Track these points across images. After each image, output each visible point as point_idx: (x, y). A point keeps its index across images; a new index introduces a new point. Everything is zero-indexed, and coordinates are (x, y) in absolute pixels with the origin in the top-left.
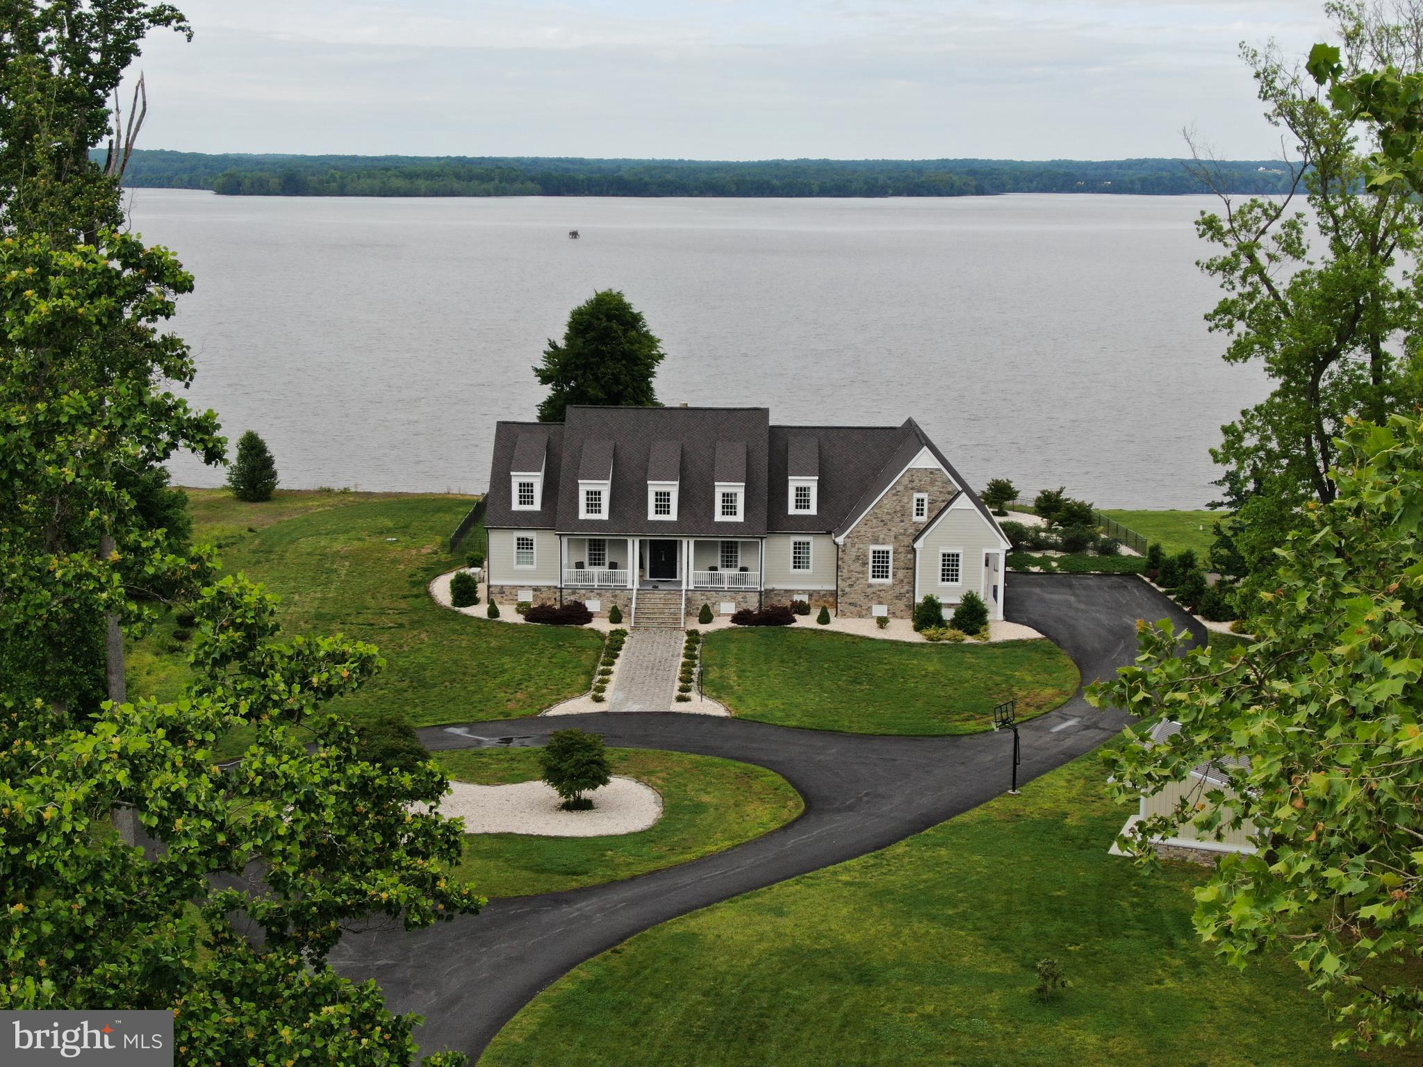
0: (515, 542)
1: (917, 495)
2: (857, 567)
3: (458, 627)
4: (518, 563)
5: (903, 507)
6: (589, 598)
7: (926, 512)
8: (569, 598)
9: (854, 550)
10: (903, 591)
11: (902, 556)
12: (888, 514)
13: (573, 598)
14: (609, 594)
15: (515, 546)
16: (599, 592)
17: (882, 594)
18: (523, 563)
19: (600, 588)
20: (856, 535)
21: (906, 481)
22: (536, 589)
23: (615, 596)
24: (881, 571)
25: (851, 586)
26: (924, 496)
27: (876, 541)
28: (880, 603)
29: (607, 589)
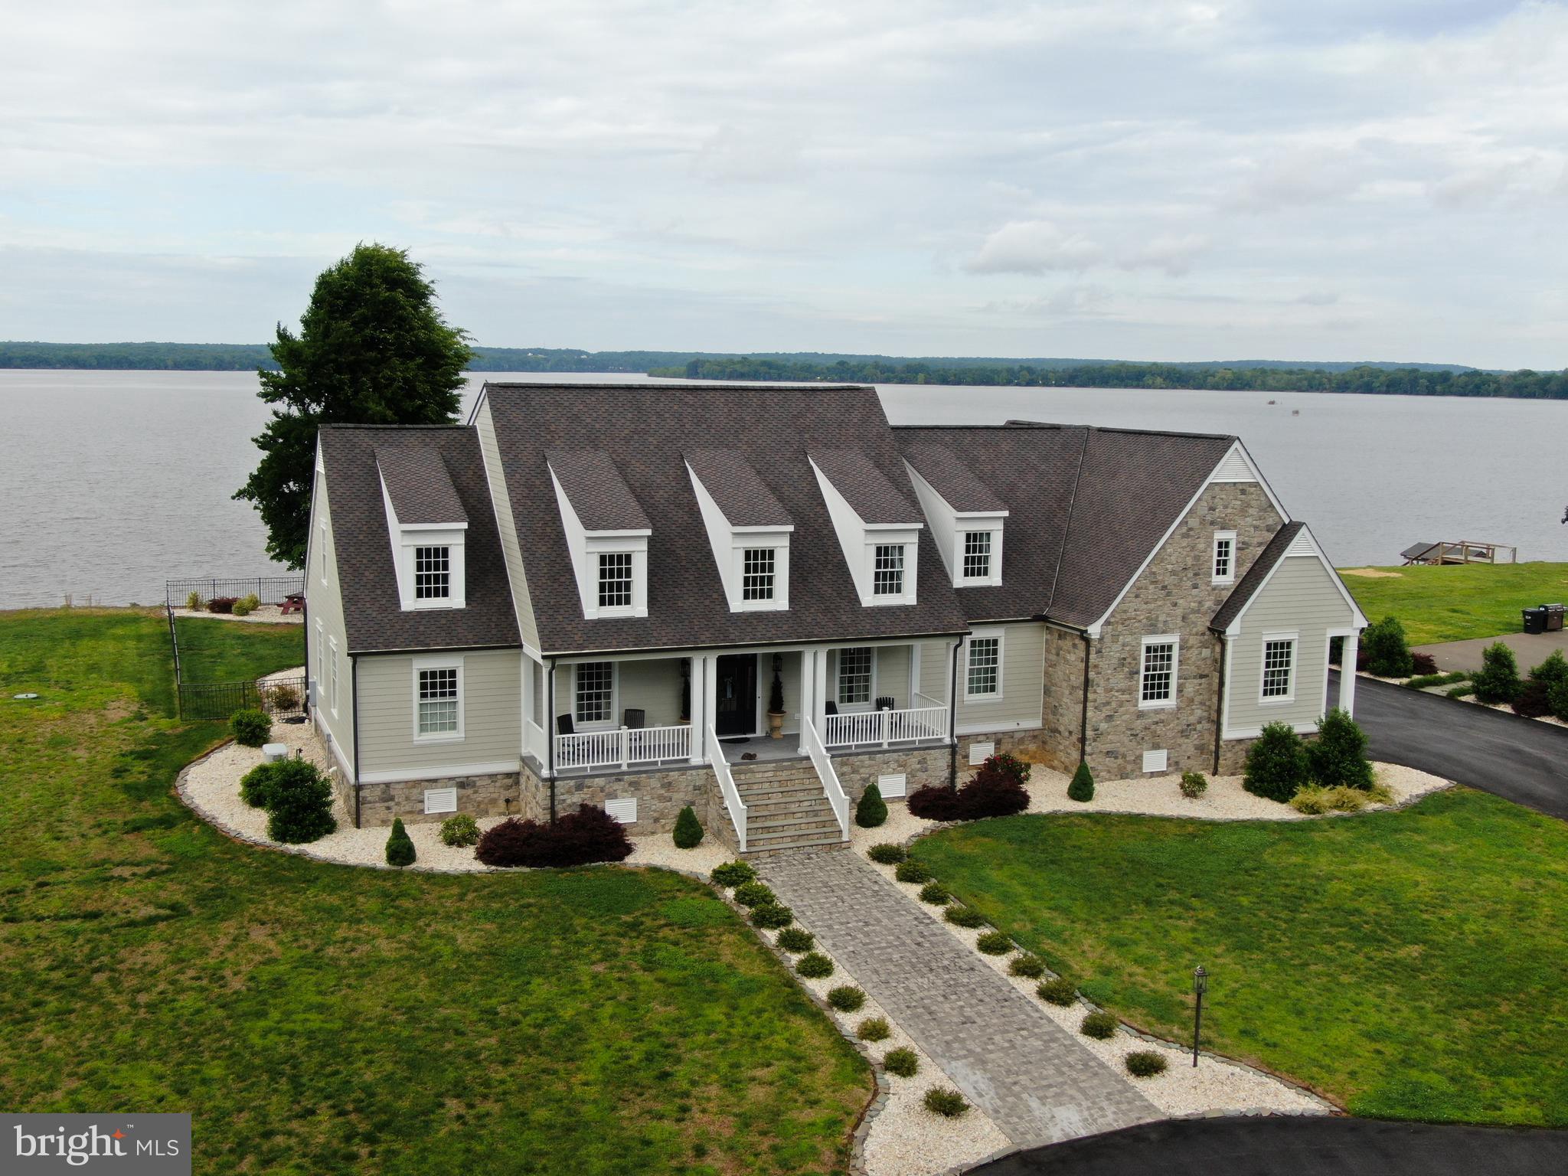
0: (416, 682)
1: (1220, 536)
2: (1119, 680)
3: (334, 900)
4: (423, 728)
5: (1197, 558)
6: (612, 796)
7: (1231, 567)
8: (570, 801)
9: (1117, 647)
10: (1192, 719)
11: (1193, 654)
12: (1173, 573)
13: (577, 798)
14: (654, 782)
15: (416, 691)
16: (632, 780)
17: (1160, 729)
18: (434, 728)
19: (636, 770)
20: (1123, 620)
21: (1203, 510)
22: (463, 783)
23: (668, 786)
24: (1156, 687)
25: (1109, 718)
26: (1229, 535)
27: (1153, 628)
28: (1156, 747)
29: (649, 770)
